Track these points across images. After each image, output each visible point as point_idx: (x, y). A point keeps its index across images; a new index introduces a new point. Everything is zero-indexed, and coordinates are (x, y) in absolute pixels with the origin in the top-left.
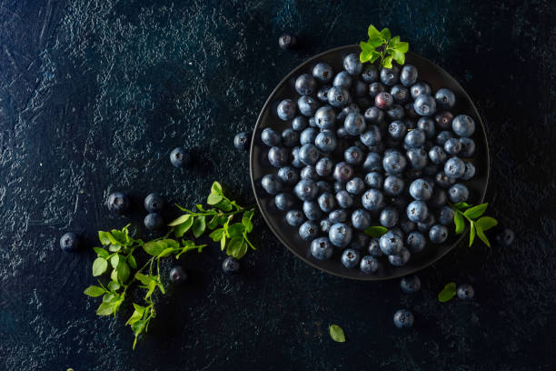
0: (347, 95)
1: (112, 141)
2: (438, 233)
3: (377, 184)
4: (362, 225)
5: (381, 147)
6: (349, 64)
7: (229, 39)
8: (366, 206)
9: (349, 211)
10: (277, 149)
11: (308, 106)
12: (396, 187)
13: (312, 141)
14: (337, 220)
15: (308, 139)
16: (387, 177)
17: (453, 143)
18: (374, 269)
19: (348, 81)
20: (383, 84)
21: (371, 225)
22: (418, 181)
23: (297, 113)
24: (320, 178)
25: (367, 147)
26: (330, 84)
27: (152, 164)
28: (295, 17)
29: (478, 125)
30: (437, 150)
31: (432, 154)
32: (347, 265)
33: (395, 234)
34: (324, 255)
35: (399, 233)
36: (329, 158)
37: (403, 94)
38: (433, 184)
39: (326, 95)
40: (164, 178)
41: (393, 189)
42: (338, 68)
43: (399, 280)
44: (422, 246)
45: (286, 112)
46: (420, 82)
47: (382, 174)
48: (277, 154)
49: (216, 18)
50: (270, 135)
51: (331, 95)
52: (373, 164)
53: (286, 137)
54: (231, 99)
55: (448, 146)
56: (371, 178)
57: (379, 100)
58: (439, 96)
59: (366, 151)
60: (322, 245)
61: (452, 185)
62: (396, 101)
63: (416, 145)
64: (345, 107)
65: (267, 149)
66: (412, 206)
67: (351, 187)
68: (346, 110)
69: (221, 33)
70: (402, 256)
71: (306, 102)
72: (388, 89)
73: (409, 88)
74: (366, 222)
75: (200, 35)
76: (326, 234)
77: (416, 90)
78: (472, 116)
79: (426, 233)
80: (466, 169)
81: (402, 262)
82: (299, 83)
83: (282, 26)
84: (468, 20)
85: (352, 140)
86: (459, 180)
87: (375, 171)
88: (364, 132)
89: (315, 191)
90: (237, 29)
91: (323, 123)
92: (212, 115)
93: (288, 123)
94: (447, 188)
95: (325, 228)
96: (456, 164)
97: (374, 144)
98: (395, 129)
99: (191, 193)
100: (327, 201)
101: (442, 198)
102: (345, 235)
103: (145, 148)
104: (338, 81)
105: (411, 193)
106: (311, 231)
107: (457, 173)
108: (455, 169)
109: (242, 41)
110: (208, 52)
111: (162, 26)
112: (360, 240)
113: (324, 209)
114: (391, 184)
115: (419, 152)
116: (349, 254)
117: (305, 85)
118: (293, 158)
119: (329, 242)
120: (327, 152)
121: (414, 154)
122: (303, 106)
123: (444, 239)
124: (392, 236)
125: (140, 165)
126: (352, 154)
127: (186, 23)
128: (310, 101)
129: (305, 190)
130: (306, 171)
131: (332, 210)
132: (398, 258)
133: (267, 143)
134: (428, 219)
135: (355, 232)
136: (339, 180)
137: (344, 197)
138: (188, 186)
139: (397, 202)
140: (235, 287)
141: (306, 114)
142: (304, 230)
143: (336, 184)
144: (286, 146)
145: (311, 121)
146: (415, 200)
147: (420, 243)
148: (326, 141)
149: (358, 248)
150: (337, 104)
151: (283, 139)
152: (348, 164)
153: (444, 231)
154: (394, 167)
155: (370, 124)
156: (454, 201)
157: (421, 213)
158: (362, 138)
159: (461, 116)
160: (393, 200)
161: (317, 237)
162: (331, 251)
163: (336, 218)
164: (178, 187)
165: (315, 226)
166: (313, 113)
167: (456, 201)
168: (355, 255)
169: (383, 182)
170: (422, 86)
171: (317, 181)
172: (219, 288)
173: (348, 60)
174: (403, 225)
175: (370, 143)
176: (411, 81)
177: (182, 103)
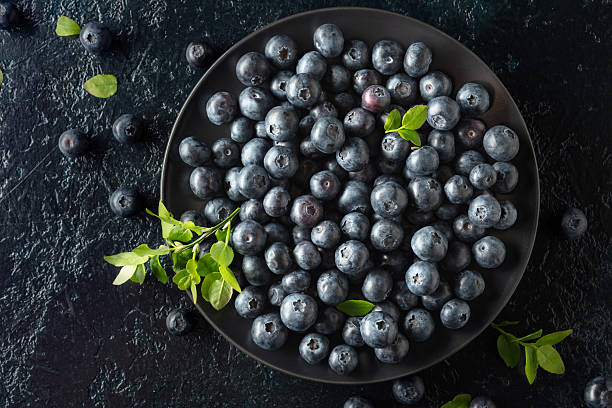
0: (316, 88)
2: (454, 314)
3: (359, 233)
4: (331, 298)
5: (370, 172)
6: (322, 40)
8: (341, 268)
9: (314, 274)
10: (204, 170)
11: (254, 104)
12: (389, 239)
13: (260, 162)
14: (297, 287)
15: (254, 157)
16: (377, 221)
17: (483, 171)
18: (351, 368)
19: (321, 67)
20: (376, 72)
21: (347, 299)
22: (425, 229)
23: (238, 114)
24: (268, 220)
25: (347, 172)
26: (292, 68)
27: (12, 184)
30: (456, 182)
31: (450, 188)
32: (309, 359)
33: (385, 314)
34: (273, 344)
35: (393, 312)
36: (284, 188)
37: (407, 90)
38: (448, 234)
39: (283, 86)
40: (29, 207)
41: (386, 242)
42: (305, 45)
43: (390, 383)
44: (428, 333)
45: (219, 113)
46: (435, 70)
47: (369, 217)
48: (204, 178)
50: (192, 150)
51: (292, 89)
52: (354, 201)
53: (219, 152)
54: (139, 88)
55: (476, 176)
56: (350, 222)
57: (368, 98)
58: (464, 95)
59: (343, 178)
60: (268, 327)
61: (480, 238)
62: (395, 100)
63: (424, 172)
64: (314, 107)
65: (191, 169)
66: (415, 271)
67: (320, 235)
68: (316, 112)
70: (395, 349)
71: (253, 97)
72: (384, 80)
73: (417, 80)
74: (340, 293)
76: (276, 310)
77: (429, 85)
78: (515, 129)
79: (435, 313)
80: (503, 213)
81: (396, 358)
82: (242, 66)
85: (320, 160)
86: (491, 230)
87: (358, 210)
88: (342, 148)
89: (261, 241)
91: (276, 132)
93: (223, 130)
94: (470, 242)
95: (275, 301)
96: (487, 205)
97: (358, 167)
98: (392, 145)
99: (71, 233)
100: (279, 258)
101: (463, 258)
102: (305, 314)
104: (304, 65)
105: (413, 248)
106: (253, 304)
107: (486, 221)
108: (485, 214)
110: (104, 11)
112: (329, 320)
113: (274, 270)
114: (382, 232)
115: (428, 182)
116: (312, 342)
117: (253, 70)
118: (228, 185)
119: (281, 322)
120: (282, 178)
121: (421, 186)
122: (247, 103)
123: (465, 322)
124: (380, 319)
126: (322, 183)
128: (258, 96)
129: (245, 239)
130: (249, 209)
131: (287, 272)
132: (389, 351)
133: (188, 162)
134: (440, 290)
135: (321, 307)
136: (300, 224)
137: (306, 253)
138: (66, 223)
139: (390, 261)
140: (135, 384)
141: (251, 117)
142: (243, 302)
143: (295, 229)
144: (217, 167)
145: (258, 128)
146: (420, 260)
147: (426, 328)
148: (280, 161)
149: (326, 332)
150: (300, 102)
151: (213, 155)
152: (315, 199)
153: (465, 310)
154: (387, 206)
155: (351, 135)
156: (483, 264)
157: (430, 281)
158: (339, 159)
159: (497, 128)
160: (385, 257)
161: (261, 313)
162: (283, 335)
163: (292, 284)
164: (50, 224)
165: (260, 297)
166: (263, 114)
167: (485, 264)
168: (321, 345)
169: (370, 230)
170: (438, 78)
171: (265, 224)
172: (110, 385)
173: (319, 34)
174: (398, 297)
175: (350, 167)
176: (420, 69)
177: (60, 92)
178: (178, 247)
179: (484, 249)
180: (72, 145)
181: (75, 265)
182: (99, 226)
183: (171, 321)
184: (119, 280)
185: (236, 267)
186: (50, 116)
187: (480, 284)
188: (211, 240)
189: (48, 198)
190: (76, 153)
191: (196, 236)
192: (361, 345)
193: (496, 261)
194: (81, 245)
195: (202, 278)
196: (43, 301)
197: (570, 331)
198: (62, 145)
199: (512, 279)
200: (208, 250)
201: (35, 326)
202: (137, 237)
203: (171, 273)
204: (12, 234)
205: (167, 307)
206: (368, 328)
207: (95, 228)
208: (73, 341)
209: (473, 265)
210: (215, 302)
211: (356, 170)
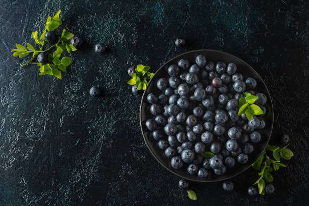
0: (196, 78)
1: (64, 91)
2: (242, 158)
3: (210, 129)
4: (200, 151)
5: (213, 108)
6: (199, 60)
7: (128, 33)
8: (203, 141)
9: (194, 143)
10: (155, 105)
11: (174, 83)
12: (221, 131)
13: (175, 103)
14: (187, 147)
15: (173, 101)
16: (216, 125)
18: (205, 176)
19: (198, 70)
20: (217, 72)
21: (205, 151)
22: (233, 128)
23: (168, 86)
24: (179, 123)
25: (206, 108)
26: (187, 71)
27: (87, 103)
28: (164, 19)
32: (191, 173)
33: (218, 158)
34: (178, 167)
35: (221, 157)
36: (184, 112)
37: (228, 79)
38: (241, 131)
39: (184, 77)
40: (93, 110)
41: (219, 132)
42: (192, 62)
44: (233, 165)
45: (161, 85)
46: (237, 73)
47: (213, 123)
48: (155, 108)
49: (120, 21)
50: (152, 97)
51: (188, 78)
52: (208, 117)
53: (161, 99)
56: (207, 125)
57: (214, 82)
58: (248, 81)
60: (177, 161)
61: (252, 132)
62: (224, 83)
64: (195, 84)
65: (150, 105)
66: (229, 143)
68: (195, 86)
69: (123, 29)
70: (221, 170)
71: (173, 80)
72: (219, 76)
73: (231, 76)
74: (203, 150)
75: (112, 31)
76: (180, 155)
77: (235, 77)
78: (266, 94)
79: (236, 158)
80: (261, 123)
81: (222, 173)
82: (170, 69)
83: (157, 24)
84: (261, 19)
85: (198, 103)
86: (257, 129)
87: (209, 121)
88: (205, 99)
89: (175, 131)
90: (132, 27)
91: (182, 93)
92: (119, 75)
93: (162, 91)
94: (249, 133)
95: (180, 151)
96: (255, 121)
97: (210, 106)
98: (222, 99)
99: (109, 118)
100: (181, 137)
101: (246, 139)
102: (190, 157)
103: (82, 95)
104: (192, 70)
105: (229, 135)
106: (172, 152)
107: (255, 126)
108: (254, 124)
109: (135, 34)
110: (116, 40)
111: (90, 26)
112: (199, 159)
113: (180, 141)
114: (218, 129)
115: (235, 112)
116: (192, 166)
117: (174, 71)
118: (164, 111)
119: (181, 159)
120: (182, 109)
121: (232, 113)
122: (171, 82)
123: (246, 162)
124: (217, 159)
125: (80, 104)
126: (197, 111)
127: (103, 24)
128: (175, 80)
129: (170, 129)
130: (171, 119)
131: (184, 142)
132: (219, 171)
133: (150, 102)
134: (237, 150)
135: (196, 155)
136: (189, 125)
137: (191, 135)
138: (107, 115)
139: (221, 139)
141: (173, 87)
142: (168, 152)
143: (187, 127)
144: (161, 104)
145: (175, 91)
146: (231, 139)
147: (232, 163)
148: (183, 103)
149: (197, 163)
150: (190, 82)
151: (159, 100)
152: (195, 116)
153: (246, 157)
154: (221, 120)
155: (208, 95)
156: (253, 141)
157: (234, 146)
158: (203, 103)
159: (259, 94)
160: (219, 138)
161: (175, 156)
162: (182, 164)
164: (101, 116)
165: (174, 150)
166: (177, 87)
168: (195, 168)
169: (214, 128)
170: (238, 75)
171: (177, 124)
173: (198, 58)
174: (223, 152)
175: (208, 105)
176: (232, 72)
177: (102, 69)
179: (254, 136)
181: (111, 130)
182: (118, 116)
186: (99, 78)
187: (252, 148)
189: (100, 107)
192: (209, 168)
193: (258, 140)
194: (113, 123)
196: (100, 143)
201: (98, 152)
204: (88, 120)
206: (212, 162)
209: (250, 141)
211: (209, 107)
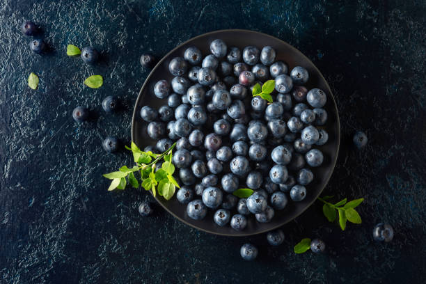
0: (214, 74)
1: (11, 122)
2: (297, 193)
3: (242, 152)
4: (230, 188)
5: (246, 119)
6: (215, 48)
7: (112, 30)
8: (234, 171)
9: (219, 176)
10: (155, 123)
11: (180, 86)
12: (259, 154)
13: (185, 117)
14: (210, 184)
15: (182, 115)
16: (252, 145)
17: (307, 113)
18: (243, 227)
19: (215, 63)
20: (246, 64)
21: (239, 188)
22: (279, 147)
23: (171, 91)
24: (193, 148)
25: (233, 119)
26: (199, 65)
27: (47, 140)
28: (168, 8)
29: (328, 97)
30: (293, 120)
31: (291, 124)
32: (220, 223)
33: (260, 195)
34: (199, 216)
35: (264, 194)
36: (200, 130)
37: (263, 72)
38: (292, 150)
39: (195, 75)
40: (57, 152)
42: (205, 52)
43: (266, 234)
44: (284, 204)
45: (161, 91)
46: (278, 61)
47: (247, 143)
48: (156, 128)
49: (100, 10)
50: (148, 113)
51: (201, 76)
52: (238, 135)
53: (162, 113)
54: (115, 82)
55: (304, 116)
56: (237, 147)
57: (242, 78)
58: (294, 73)
59: (231, 123)
60: (196, 207)
61: (308, 151)
62: (257, 78)
63: (275, 117)
64: (213, 85)
65: (147, 124)
66: (274, 170)
67: (221, 154)
68: (214, 87)
69: (104, 23)
70: (266, 214)
71: (179, 82)
72: (250, 68)
73: (268, 67)
74: (234, 185)
75: (86, 27)
76: (200, 197)
77: (275, 69)
78: (324, 90)
79: (287, 193)
80: (320, 136)
81: (267, 219)
82: (172, 65)
83: (157, 16)
84: (319, 7)
85: (219, 113)
86: (315, 146)
87: (241, 140)
88: (230, 106)
89: (189, 160)
90: (118, 20)
91: (194, 100)
92: (98, 96)
93: (164, 101)
94: (304, 153)
95: (199, 192)
96: (311, 132)
97: (240, 116)
98: (257, 103)
99: (82, 165)
100: (199, 168)
101: (300, 162)
102: (216, 198)
103: (39, 127)
104: (206, 63)
105: (273, 158)
106: (187, 195)
107: (311, 140)
108: (310, 137)
109: (122, 31)
110: (93, 40)
111: (52, 18)
112: (229, 201)
113: (197, 175)
114: (255, 151)
115: (278, 122)
116: (221, 213)
117: (178, 67)
118: (169, 131)
119: (203, 204)
120: (198, 125)
121: (274, 124)
122: (176, 85)
123: (304, 197)
124: (257, 197)
125: (35, 141)
126: (220, 126)
127: (73, 16)
128: (182, 81)
129: (180, 159)
130: (181, 143)
131: (205, 176)
132: (263, 216)
133: (146, 119)
134: (288, 181)
135: (225, 194)
136: (210, 149)
137: (214, 164)
138: (79, 159)
139: (261, 167)
140: (123, 246)
141: (179, 93)
142: (181, 195)
143: (207, 153)
144: (162, 121)
145: (183, 98)
146: (276, 164)
147: (283, 201)
148: (197, 115)
149: (228, 208)
150: (206, 82)
151: (159, 115)
152: (217, 135)
153: (303, 190)
154: (257, 136)
155: (234, 99)
156: (311, 164)
157: (283, 174)
158: (229, 112)
159: (314, 90)
160: (258, 164)
161: (192, 200)
162: (204, 211)
163: (208, 182)
164: (70, 160)
165: (190, 191)
166: (185, 91)
167: (312, 165)
168: (226, 215)
169: (248, 150)
170: (280, 65)
171: (190, 151)
172: (109, 248)
173: (213, 45)
174: (266, 186)
175: (235, 116)
176: (269, 61)
177: (71, 86)
178: (144, 166)
179: (311, 156)
180: (80, 115)
181: (85, 182)
182: (97, 159)
183: (141, 209)
184: (111, 188)
185: (176, 175)
186: (67, 100)
187: (311, 176)
188: (161, 161)
189: (68, 146)
190: (82, 119)
191: (153, 159)
192: (248, 213)
193: (318, 163)
194: (88, 170)
195: (158, 183)
196: (69, 203)
197: (362, 200)
198: (75, 115)
199: (328, 172)
200: (161, 167)
201: (65, 218)
202: (119, 164)
203: (140, 182)
204: (50, 167)
205: (138, 201)
206: (251, 203)
207: (95, 161)
208: (87, 224)
209: (306, 165)
210: (166, 195)
211: (238, 118)
